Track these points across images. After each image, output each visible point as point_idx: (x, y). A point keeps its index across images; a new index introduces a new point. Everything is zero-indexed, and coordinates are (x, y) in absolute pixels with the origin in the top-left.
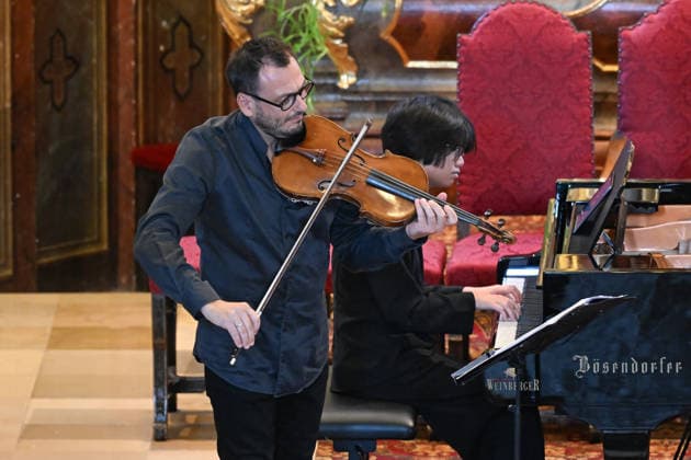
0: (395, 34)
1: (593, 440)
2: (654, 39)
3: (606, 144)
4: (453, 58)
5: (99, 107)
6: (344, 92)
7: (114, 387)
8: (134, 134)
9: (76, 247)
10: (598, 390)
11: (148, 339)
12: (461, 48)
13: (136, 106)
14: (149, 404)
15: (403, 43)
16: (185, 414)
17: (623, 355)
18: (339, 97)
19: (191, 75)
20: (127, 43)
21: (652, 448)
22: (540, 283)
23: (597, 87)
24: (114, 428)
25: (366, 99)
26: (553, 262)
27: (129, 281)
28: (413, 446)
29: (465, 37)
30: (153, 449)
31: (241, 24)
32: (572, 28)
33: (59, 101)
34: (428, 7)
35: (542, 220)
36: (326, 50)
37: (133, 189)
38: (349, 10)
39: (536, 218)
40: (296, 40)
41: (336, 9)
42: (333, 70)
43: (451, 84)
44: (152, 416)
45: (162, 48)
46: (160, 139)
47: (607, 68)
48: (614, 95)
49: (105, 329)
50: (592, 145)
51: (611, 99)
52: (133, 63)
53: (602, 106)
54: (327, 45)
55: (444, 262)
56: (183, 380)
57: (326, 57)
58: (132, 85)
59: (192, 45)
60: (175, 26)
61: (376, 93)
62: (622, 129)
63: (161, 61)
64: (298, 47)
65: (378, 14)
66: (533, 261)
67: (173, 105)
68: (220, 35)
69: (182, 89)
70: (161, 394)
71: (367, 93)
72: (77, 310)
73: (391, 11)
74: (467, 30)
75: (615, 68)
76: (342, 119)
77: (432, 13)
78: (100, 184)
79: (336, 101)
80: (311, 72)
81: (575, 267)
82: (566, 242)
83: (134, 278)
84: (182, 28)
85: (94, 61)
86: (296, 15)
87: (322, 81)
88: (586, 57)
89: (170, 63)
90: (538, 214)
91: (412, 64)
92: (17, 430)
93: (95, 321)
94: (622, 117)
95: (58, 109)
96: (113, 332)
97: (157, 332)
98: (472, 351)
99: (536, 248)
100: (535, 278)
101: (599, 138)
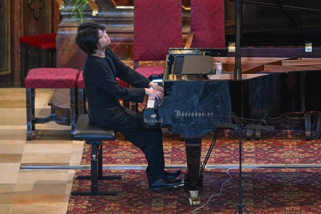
1: (182, 140)
3: (186, 35)
4: (132, 5)
5: (7, 22)
6: (94, 17)
7: (12, 122)
8: (20, 32)
10: (184, 122)
11: (25, 105)
12: (135, 2)
13: (21, 22)
14: (26, 127)
15: (114, 0)
16: (38, 131)
17: (192, 110)
18: (92, 19)
19: (40, 11)
21: (203, 143)
22: (163, 85)
23: (183, 15)
24: (13, 136)
25: (102, 19)
26: (168, 77)
27: (18, 84)
28: (118, 142)
30: (26, 143)
35: (164, 63)
36: (88, 2)
37: (20, 52)
39: (162, 62)
42: (90, 9)
43: (132, 14)
44: (26, 132)
46: (29, 34)
47: (187, 9)
48: (189, 18)
49: (9, 101)
50: (182, 36)
51: (188, 20)
52: (19, 7)
53: (185, 22)
54: (88, 0)
56: (37, 118)
57: (88, 5)
58: (19, 14)
59: (40, 0)
61: (105, 18)
62: (192, 30)
63: (29, 6)
66: (160, 77)
67: (34, 21)
69: (37, 17)
70: (29, 124)
71: (102, 17)
75: (190, 9)
78: (8, 50)
79: (91, 20)
80: (82, 10)
81: (175, 79)
82: (172, 70)
83: (20, 83)
85: (6, 6)
87: (86, 13)
88: (179, 5)
89: (32, 6)
90: (162, 60)
91: (118, 7)
93: (7, 98)
94: (192, 26)
96: (13, 102)
97: (28, 102)
98: (139, 109)
99: (162, 72)
100: (161, 83)
101: (184, 33)
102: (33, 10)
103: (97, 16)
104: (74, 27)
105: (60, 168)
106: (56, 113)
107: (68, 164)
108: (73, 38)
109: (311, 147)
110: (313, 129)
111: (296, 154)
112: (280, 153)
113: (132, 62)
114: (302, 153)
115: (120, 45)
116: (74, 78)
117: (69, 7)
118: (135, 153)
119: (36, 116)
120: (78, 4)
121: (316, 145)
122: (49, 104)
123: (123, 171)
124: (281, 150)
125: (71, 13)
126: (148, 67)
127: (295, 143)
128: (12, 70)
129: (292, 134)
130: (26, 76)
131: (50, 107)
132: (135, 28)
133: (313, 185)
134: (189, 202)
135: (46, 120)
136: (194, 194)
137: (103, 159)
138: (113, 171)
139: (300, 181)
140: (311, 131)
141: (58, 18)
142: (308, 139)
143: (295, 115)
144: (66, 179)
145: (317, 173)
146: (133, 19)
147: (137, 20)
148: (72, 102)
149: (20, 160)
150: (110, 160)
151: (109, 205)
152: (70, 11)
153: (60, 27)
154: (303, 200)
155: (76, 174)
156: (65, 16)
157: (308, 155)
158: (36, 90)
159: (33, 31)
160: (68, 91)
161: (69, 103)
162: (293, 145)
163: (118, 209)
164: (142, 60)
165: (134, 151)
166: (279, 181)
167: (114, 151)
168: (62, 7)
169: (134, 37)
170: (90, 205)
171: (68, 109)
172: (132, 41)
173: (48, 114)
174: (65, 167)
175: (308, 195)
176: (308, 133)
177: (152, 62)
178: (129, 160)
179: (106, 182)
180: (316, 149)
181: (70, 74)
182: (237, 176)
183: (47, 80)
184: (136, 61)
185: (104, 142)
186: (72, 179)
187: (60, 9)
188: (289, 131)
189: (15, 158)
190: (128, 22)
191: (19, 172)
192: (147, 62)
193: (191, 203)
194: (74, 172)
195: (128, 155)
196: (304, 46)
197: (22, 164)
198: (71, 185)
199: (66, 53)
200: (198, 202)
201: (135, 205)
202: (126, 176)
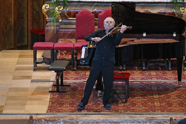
0: (67, 14)
2: (103, 15)
4: (75, 18)
5: (26, 24)
6: (60, 22)
7: (28, 63)
8: (30, 28)
9: (22, 44)
11: (33, 57)
12: (76, 16)
13: (31, 24)
14: (33, 65)
15: (68, 16)
16: (38, 67)
19: (38, 20)
20: (29, 15)
23: (95, 22)
24: (28, 69)
25: (63, 23)
26: (89, 46)
28: (70, 71)
29: (77, 15)
31: (45, 13)
32: (92, 14)
33: (20, 23)
34: (72, 10)
36: (57, 16)
37: (30, 35)
38: (61, 11)
40: (53, 15)
41: (59, 11)
42: (58, 19)
43: (75, 21)
44: (33, 67)
45: (34, 16)
46: (34, 29)
47: (96, 19)
49: (26, 55)
51: (97, 23)
52: (30, 18)
53: (96, 24)
54: (58, 16)
55: (74, 46)
58: (30, 21)
59: (39, 16)
60: (36, 13)
61: (64, 22)
62: (99, 28)
63: (34, 18)
64: (54, 16)
65: (65, 11)
66: (87, 46)
67: (36, 24)
68: (42, 14)
69: (37, 22)
71: (63, 22)
72: (22, 52)
73: (66, 11)
74: (77, 14)
75: (98, 19)
76: (60, 26)
77: (72, 11)
78: (26, 35)
79: (59, 24)
80: (55, 19)
81: (92, 47)
82: (91, 43)
83: (31, 48)
84: (37, 13)
85: (25, 18)
86: (53, 12)
87: (57, 21)
88: (94, 17)
89: (35, 18)
91: (69, 18)
92: (14, 69)
93: (25, 54)
94: (98, 26)
95: (20, 24)
96: (28, 55)
97: (34, 55)
98: (78, 59)
99: (87, 44)
100: (87, 48)
101: (95, 29)
103: (61, 22)
104: (52, 26)
105: (47, 82)
106: (45, 60)
107: (50, 80)
108: (52, 31)
109: (145, 73)
110: (146, 66)
111: (139, 76)
112: (133, 76)
113: (75, 40)
114: (142, 76)
115: (70, 33)
116: (52, 46)
117: (50, 18)
118: (76, 76)
119: (37, 61)
120: (54, 17)
121: (147, 73)
122: (42, 56)
123: (72, 83)
124: (133, 75)
125: (51, 21)
126: (81, 42)
127: (139, 72)
128: (28, 43)
129: (138, 68)
130: (33, 45)
131: (43, 58)
132: (76, 26)
133: (146, 88)
134: (97, 95)
135: (41, 63)
136: (99, 92)
137: (64, 78)
138: (68, 83)
139: (141, 87)
140: (145, 67)
141: (46, 22)
142: (144, 70)
143: (139, 61)
144: (49, 86)
145: (147, 84)
146: (75, 23)
147: (77, 24)
148: (51, 55)
149: (31, 78)
150: (66, 79)
151: (66, 96)
152: (51, 20)
153: (47, 26)
154: (142, 94)
155: (53, 84)
156: (48, 22)
157: (144, 77)
158: (37, 51)
159: (36, 28)
160: (50, 51)
161: (50, 56)
162: (138, 73)
163: (70, 98)
164: (79, 39)
165: (76, 75)
166: (133, 87)
167: (68, 75)
168: (47, 18)
169: (76, 30)
170: (59, 96)
171: (50, 58)
172: (75, 32)
173: (42, 60)
174: (49, 81)
175: (144, 92)
176: (144, 68)
177: (82, 40)
178: (74, 78)
179: (65, 87)
180: (147, 74)
181: (51, 45)
182: (116, 85)
183: (42, 47)
184: (77, 40)
185: (64, 71)
186: (52, 86)
187: (46, 19)
188: (136, 67)
189: (29, 77)
190: (73, 24)
191: (31, 83)
192: (81, 40)
193: (98, 95)
194: (52, 83)
195: (73, 76)
196: (143, 34)
197: (32, 80)
198: (51, 88)
199: (49, 36)
200: (101, 95)
201: (76, 96)
202: (73, 85)
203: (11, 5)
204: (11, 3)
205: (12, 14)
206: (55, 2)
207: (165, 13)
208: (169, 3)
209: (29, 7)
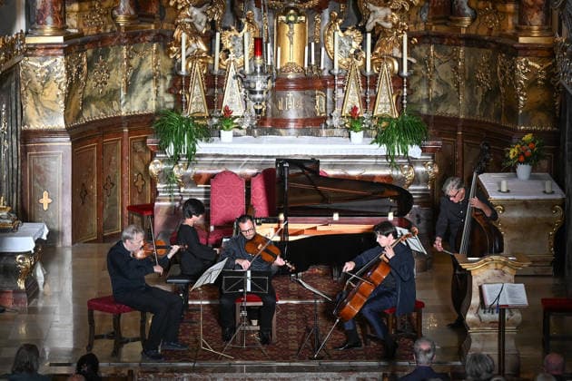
0: (193, 178)
4: (209, 184)
5: (119, 196)
6: (181, 193)
8: (128, 202)
9: (113, 231)
12: (212, 182)
13: (128, 195)
19: (142, 187)
20: (126, 179)
25: (188, 194)
33: (109, 194)
34: (202, 171)
36: (176, 182)
37: (128, 216)
42: (178, 187)
45: (135, 181)
46: (134, 203)
52: (128, 184)
54: (178, 181)
58: (127, 190)
59: (143, 180)
60: (138, 175)
61: (190, 193)
63: (135, 184)
65: (189, 174)
67: (138, 195)
69: (140, 191)
73: (193, 173)
74: (213, 178)
77: (204, 173)
78: (119, 215)
84: (140, 175)
85: (118, 184)
87: (176, 190)
91: (199, 186)
102: (137, 187)
103: (184, 192)
104: (166, 199)
108: (166, 208)
117: (163, 186)
125: (165, 190)
136: (254, 322)
141: (156, 193)
150: (194, 298)
153: (157, 200)
156: (160, 192)
159: (137, 202)
168: (159, 185)
179: (191, 313)
187: (157, 186)
196: (333, 216)
199: (162, 218)
203: (92, 161)
204: (93, 157)
205: (93, 177)
206: (172, 157)
207: (374, 177)
208: (381, 157)
209: (125, 164)
